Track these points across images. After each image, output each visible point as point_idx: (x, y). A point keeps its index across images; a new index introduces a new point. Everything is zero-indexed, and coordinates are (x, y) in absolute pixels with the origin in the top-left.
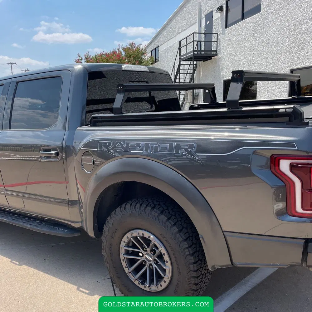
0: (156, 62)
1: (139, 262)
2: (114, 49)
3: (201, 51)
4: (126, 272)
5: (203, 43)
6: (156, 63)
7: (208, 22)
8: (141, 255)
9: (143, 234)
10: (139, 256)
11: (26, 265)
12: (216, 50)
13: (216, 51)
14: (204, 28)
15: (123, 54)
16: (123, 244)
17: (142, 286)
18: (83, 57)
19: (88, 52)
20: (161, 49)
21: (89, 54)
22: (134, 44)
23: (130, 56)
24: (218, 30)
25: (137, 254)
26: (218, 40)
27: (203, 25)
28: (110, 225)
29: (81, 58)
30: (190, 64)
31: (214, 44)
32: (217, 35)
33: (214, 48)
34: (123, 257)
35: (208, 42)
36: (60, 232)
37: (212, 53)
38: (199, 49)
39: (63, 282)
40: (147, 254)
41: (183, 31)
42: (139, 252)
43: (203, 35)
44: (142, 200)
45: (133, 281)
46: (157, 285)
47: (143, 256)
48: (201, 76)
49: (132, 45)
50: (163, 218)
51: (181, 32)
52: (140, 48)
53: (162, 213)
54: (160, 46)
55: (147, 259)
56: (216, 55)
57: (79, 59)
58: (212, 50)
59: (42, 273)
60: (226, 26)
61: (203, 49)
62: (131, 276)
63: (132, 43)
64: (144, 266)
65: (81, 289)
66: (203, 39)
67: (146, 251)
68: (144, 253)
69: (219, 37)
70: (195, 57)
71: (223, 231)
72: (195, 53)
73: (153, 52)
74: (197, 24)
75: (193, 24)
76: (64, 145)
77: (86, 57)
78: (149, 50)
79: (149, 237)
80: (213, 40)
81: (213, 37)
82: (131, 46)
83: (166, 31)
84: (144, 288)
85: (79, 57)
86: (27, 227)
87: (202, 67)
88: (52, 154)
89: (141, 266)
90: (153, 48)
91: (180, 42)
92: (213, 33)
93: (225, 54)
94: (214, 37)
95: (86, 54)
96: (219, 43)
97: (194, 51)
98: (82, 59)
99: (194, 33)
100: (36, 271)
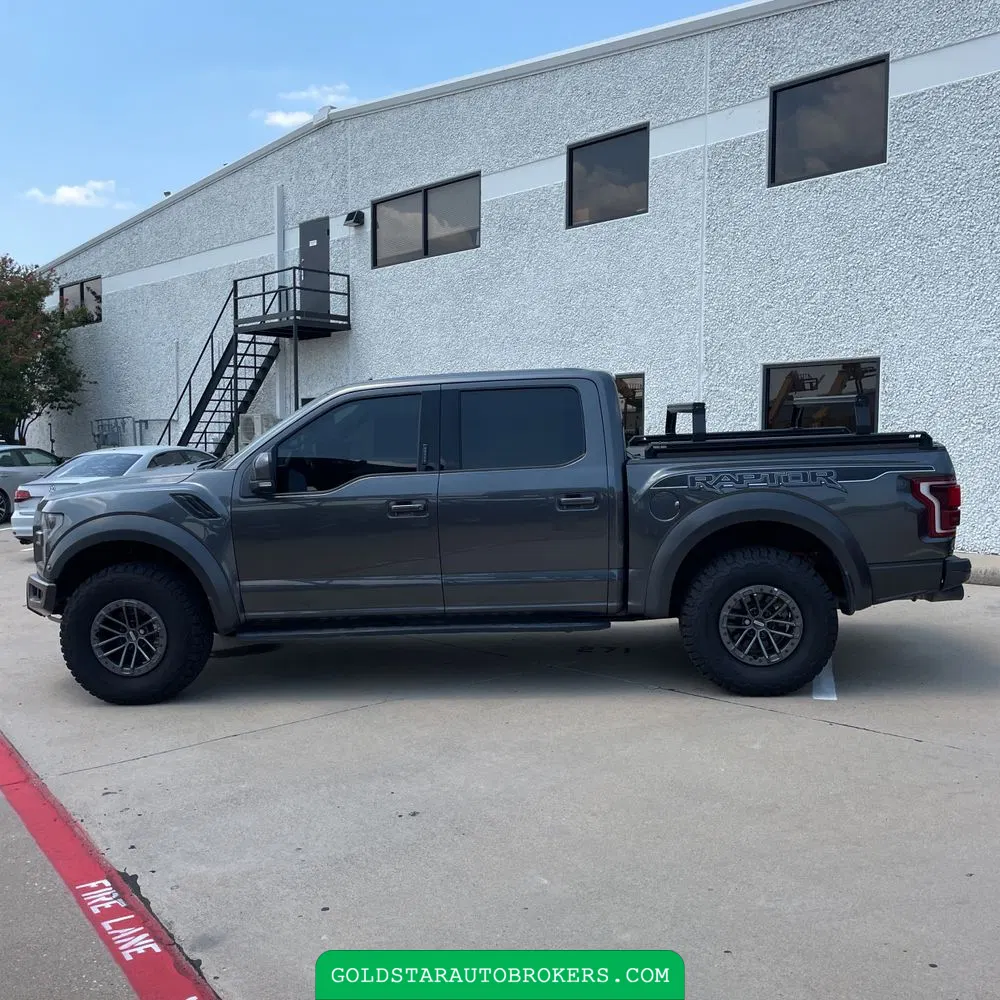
1: (745, 632)
4: (730, 649)
7: (313, 243)
8: (747, 622)
9: (761, 590)
10: (746, 625)
12: (346, 315)
13: (347, 318)
14: (297, 254)
16: (726, 611)
17: (754, 662)
20: (111, 288)
24: (347, 267)
26: (352, 292)
27: (294, 246)
30: (250, 343)
31: (336, 300)
32: (348, 279)
34: (724, 629)
37: (332, 321)
40: (756, 619)
41: (212, 249)
42: (746, 619)
45: (740, 658)
47: (750, 624)
51: (204, 252)
54: (109, 276)
55: (755, 625)
56: (347, 327)
58: (331, 313)
60: (375, 264)
64: (753, 635)
68: (753, 618)
69: (355, 284)
72: (298, 317)
73: (74, 291)
75: (252, 238)
80: (331, 290)
81: (332, 282)
90: (73, 280)
91: (235, 282)
92: (331, 271)
94: (336, 284)
97: (297, 312)
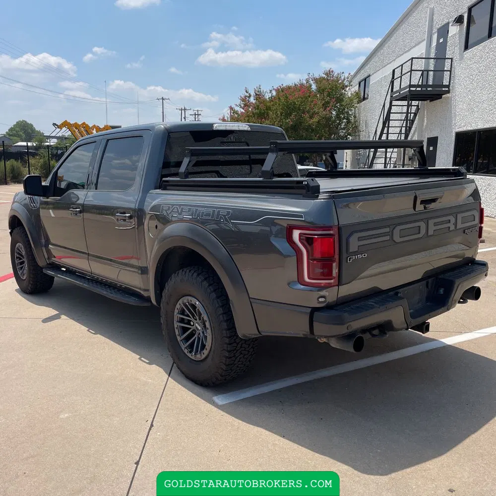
0: (364, 99)
1: (190, 330)
2: (300, 80)
3: (427, 86)
4: (178, 340)
5: (431, 73)
6: (364, 102)
7: (441, 40)
8: (192, 323)
9: (191, 301)
10: (191, 325)
11: (100, 334)
12: (448, 84)
13: (448, 86)
14: (435, 48)
15: (314, 87)
16: (176, 311)
17: (189, 355)
18: (253, 93)
19: (260, 86)
20: (373, 80)
21: (260, 89)
22: (332, 71)
23: (323, 90)
24: (454, 52)
25: (189, 322)
26: (453, 69)
27: (434, 44)
28: (166, 291)
29: (249, 94)
31: (447, 74)
32: (452, 62)
33: (446, 82)
34: (176, 324)
35: (439, 71)
36: (132, 301)
37: (443, 89)
38: (425, 83)
39: (129, 351)
40: (197, 323)
41: (406, 52)
42: (191, 321)
43: (432, 61)
44: (202, 269)
45: (183, 349)
46: (200, 353)
47: (193, 325)
48: (425, 124)
49: (329, 73)
50: (205, 284)
51: (402, 54)
52: (340, 77)
53: (205, 279)
54: (373, 74)
55: (197, 328)
56: (448, 92)
57: (246, 96)
58: (444, 84)
59: (112, 342)
60: (466, 47)
61: (430, 83)
62: (181, 344)
63: (330, 71)
64: (195, 334)
65: (142, 359)
66: (432, 68)
67: (196, 320)
68: (195, 321)
69: (455, 64)
70: (411, 95)
71: (249, 298)
73: (362, 84)
74: (425, 43)
75: (420, 43)
76: (136, 208)
77: (256, 94)
78: (356, 82)
79: (195, 304)
80: (445, 69)
81: (446, 64)
82: (328, 76)
83: (382, 51)
84: (191, 357)
85: (246, 93)
86: (103, 293)
87: (427, 110)
88: (125, 216)
89: (192, 334)
90: (362, 78)
91: (394, 71)
92: (447, 57)
93: (461, 91)
95: (256, 88)
96: (455, 73)
97: (411, 86)
98: (250, 96)
99: (412, 58)
100: (108, 340)
